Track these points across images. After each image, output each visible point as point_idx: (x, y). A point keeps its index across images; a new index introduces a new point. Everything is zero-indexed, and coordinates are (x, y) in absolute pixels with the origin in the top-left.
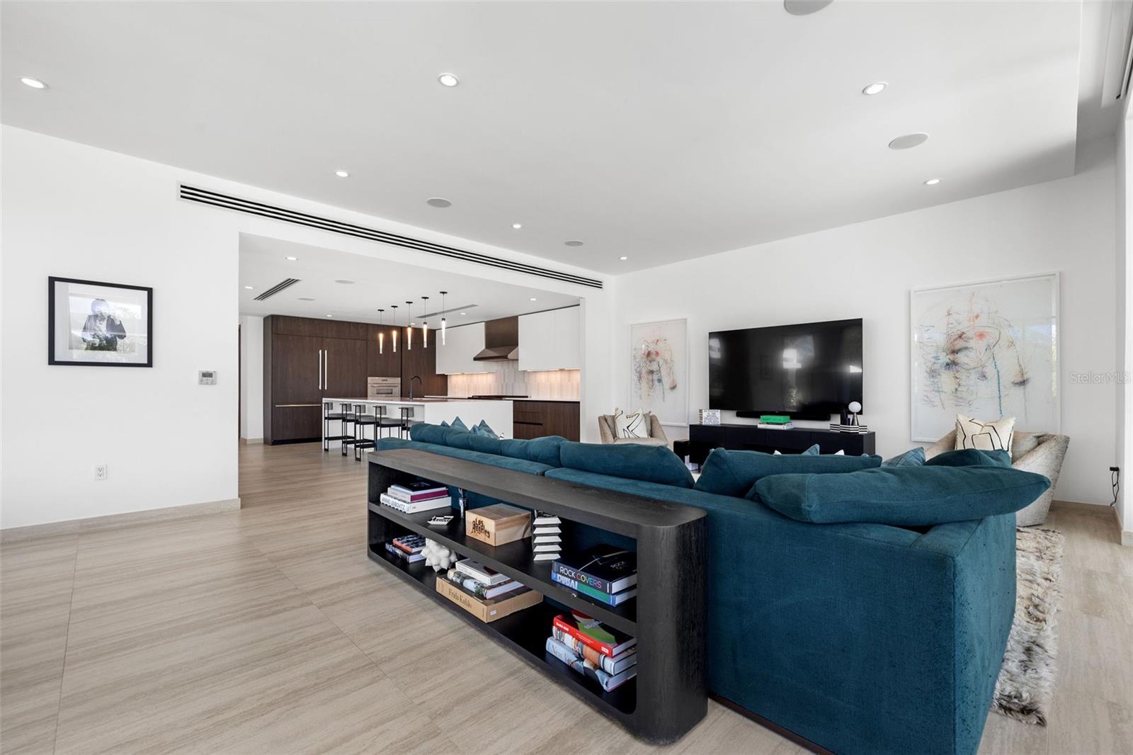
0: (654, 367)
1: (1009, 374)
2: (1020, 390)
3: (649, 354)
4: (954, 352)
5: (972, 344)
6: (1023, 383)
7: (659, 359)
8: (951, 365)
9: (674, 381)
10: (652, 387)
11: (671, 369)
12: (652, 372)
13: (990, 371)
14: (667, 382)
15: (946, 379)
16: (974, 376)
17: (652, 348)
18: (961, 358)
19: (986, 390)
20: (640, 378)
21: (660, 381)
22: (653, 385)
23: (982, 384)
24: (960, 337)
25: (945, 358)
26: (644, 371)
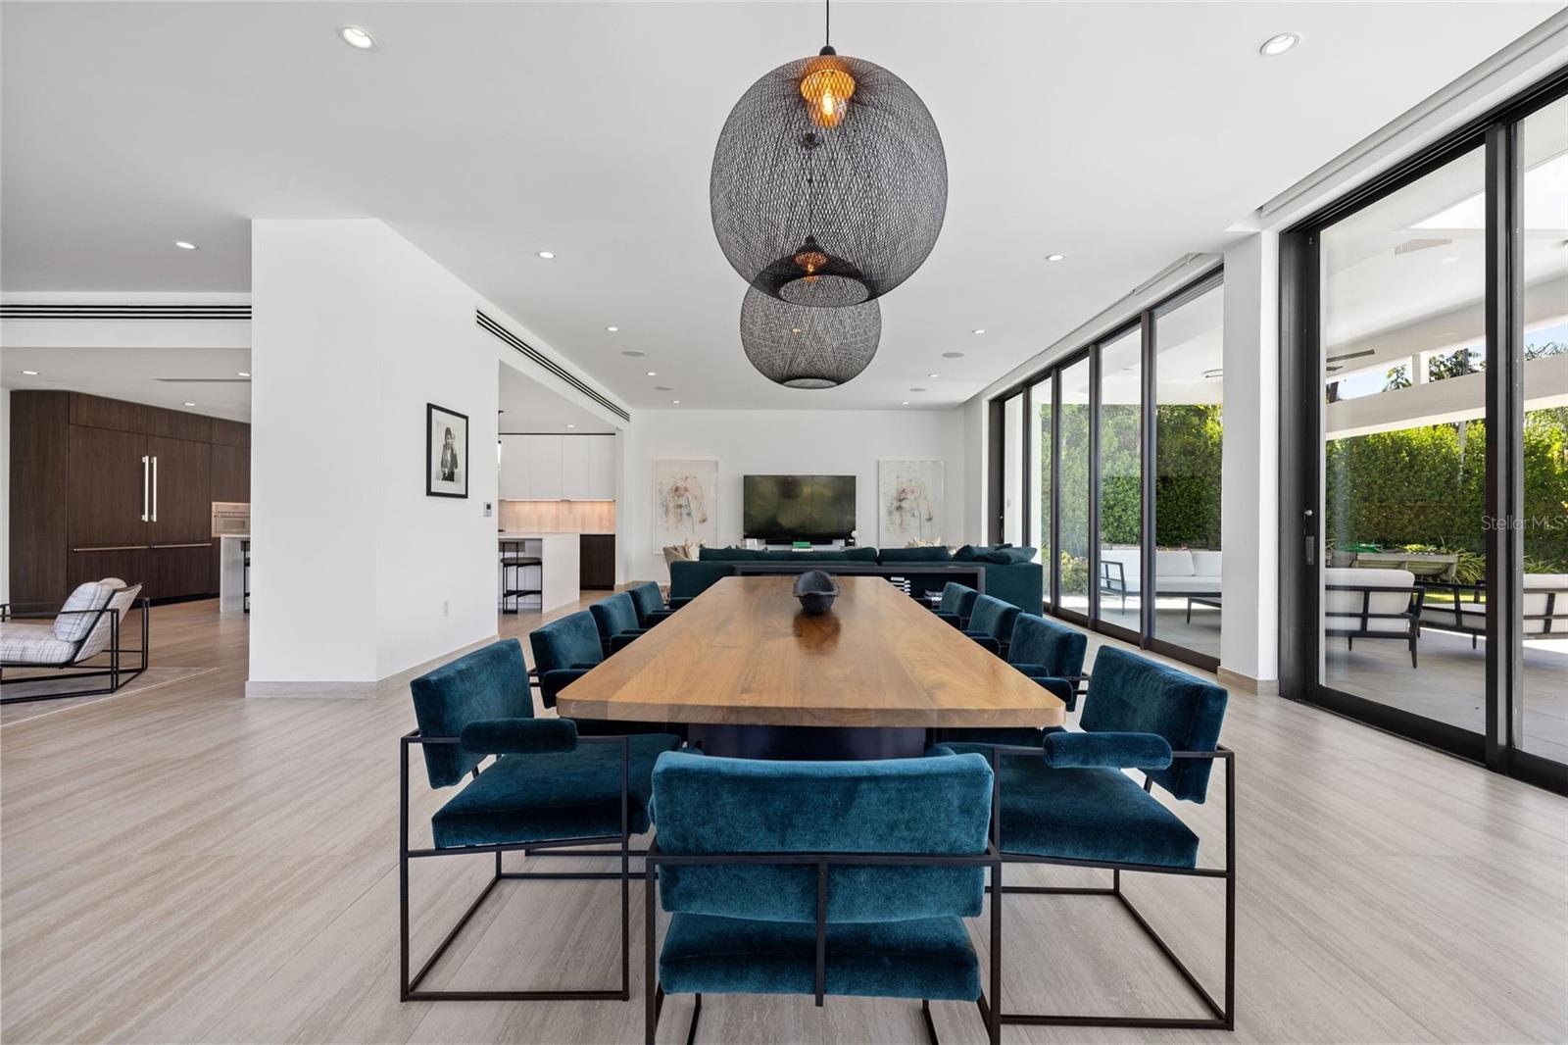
0: (683, 501)
1: (925, 516)
2: (929, 523)
3: (677, 489)
4: (901, 500)
5: (908, 496)
6: (930, 519)
7: (687, 494)
8: (899, 508)
9: (704, 515)
10: (680, 520)
11: (700, 504)
12: (680, 506)
13: (916, 512)
14: (696, 515)
15: (896, 515)
16: (909, 515)
17: (680, 484)
18: (904, 504)
19: (914, 522)
20: (667, 512)
21: (689, 514)
22: (681, 518)
23: (913, 519)
24: (903, 491)
25: (896, 504)
26: (671, 505)
